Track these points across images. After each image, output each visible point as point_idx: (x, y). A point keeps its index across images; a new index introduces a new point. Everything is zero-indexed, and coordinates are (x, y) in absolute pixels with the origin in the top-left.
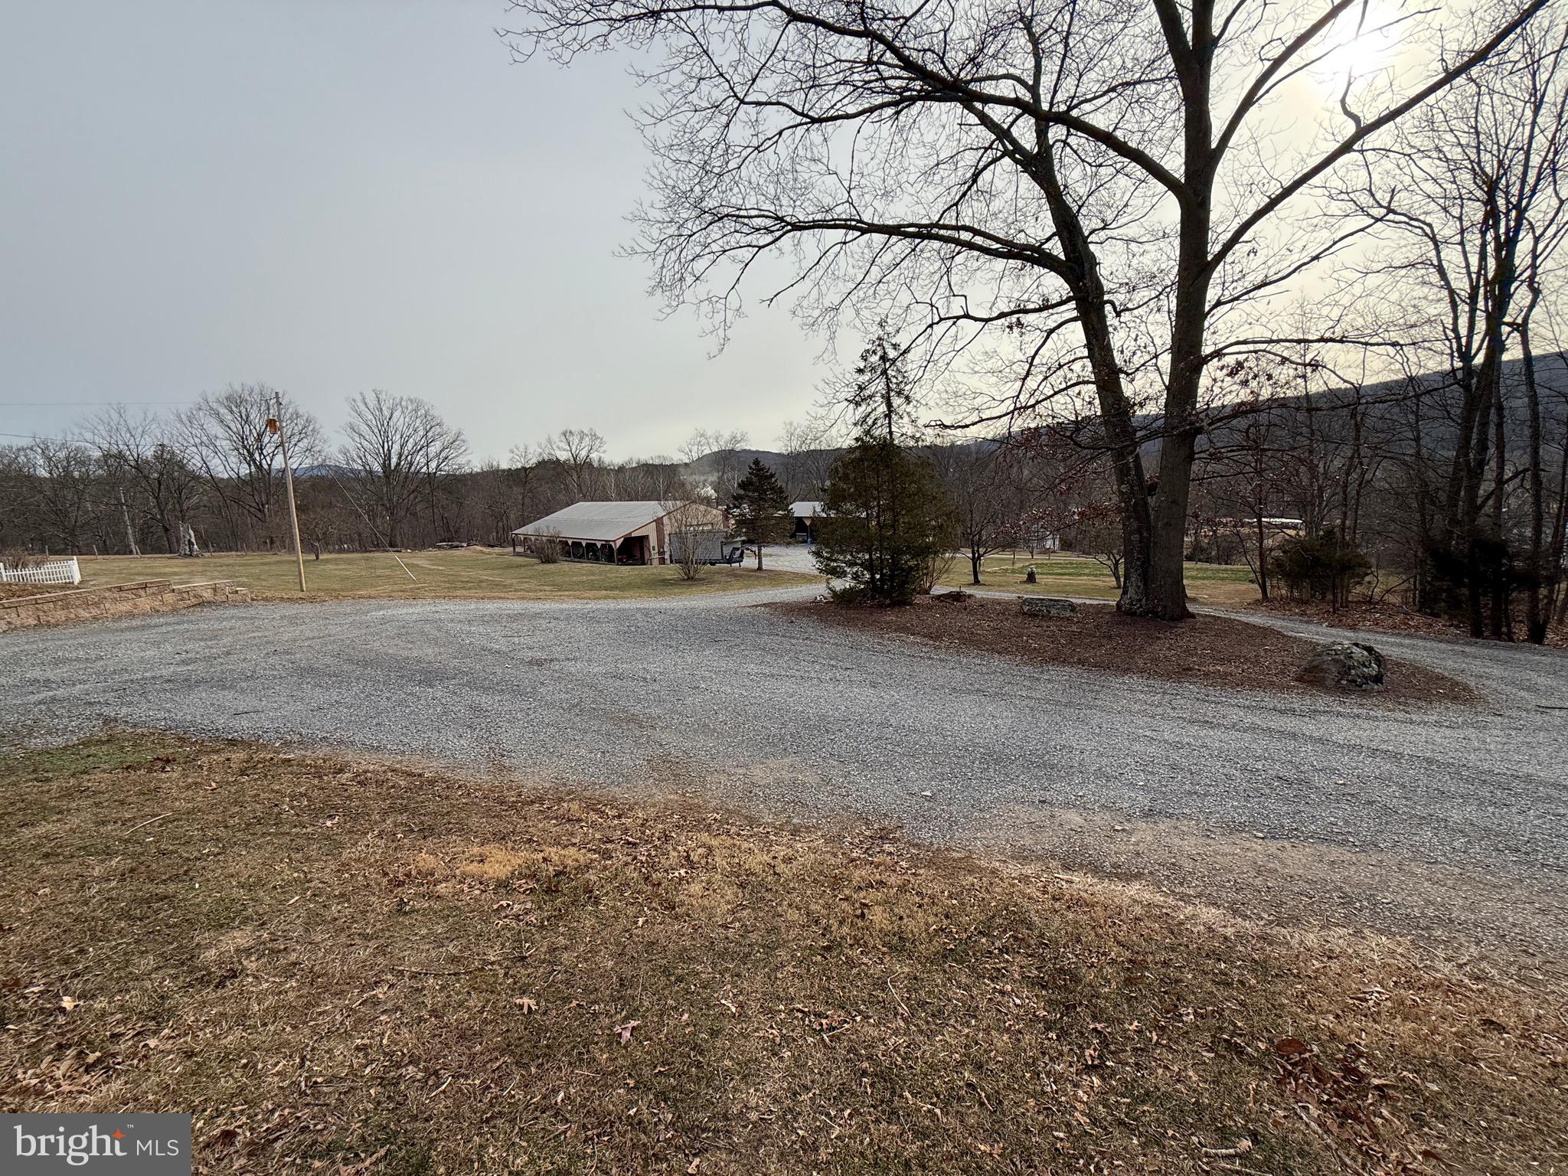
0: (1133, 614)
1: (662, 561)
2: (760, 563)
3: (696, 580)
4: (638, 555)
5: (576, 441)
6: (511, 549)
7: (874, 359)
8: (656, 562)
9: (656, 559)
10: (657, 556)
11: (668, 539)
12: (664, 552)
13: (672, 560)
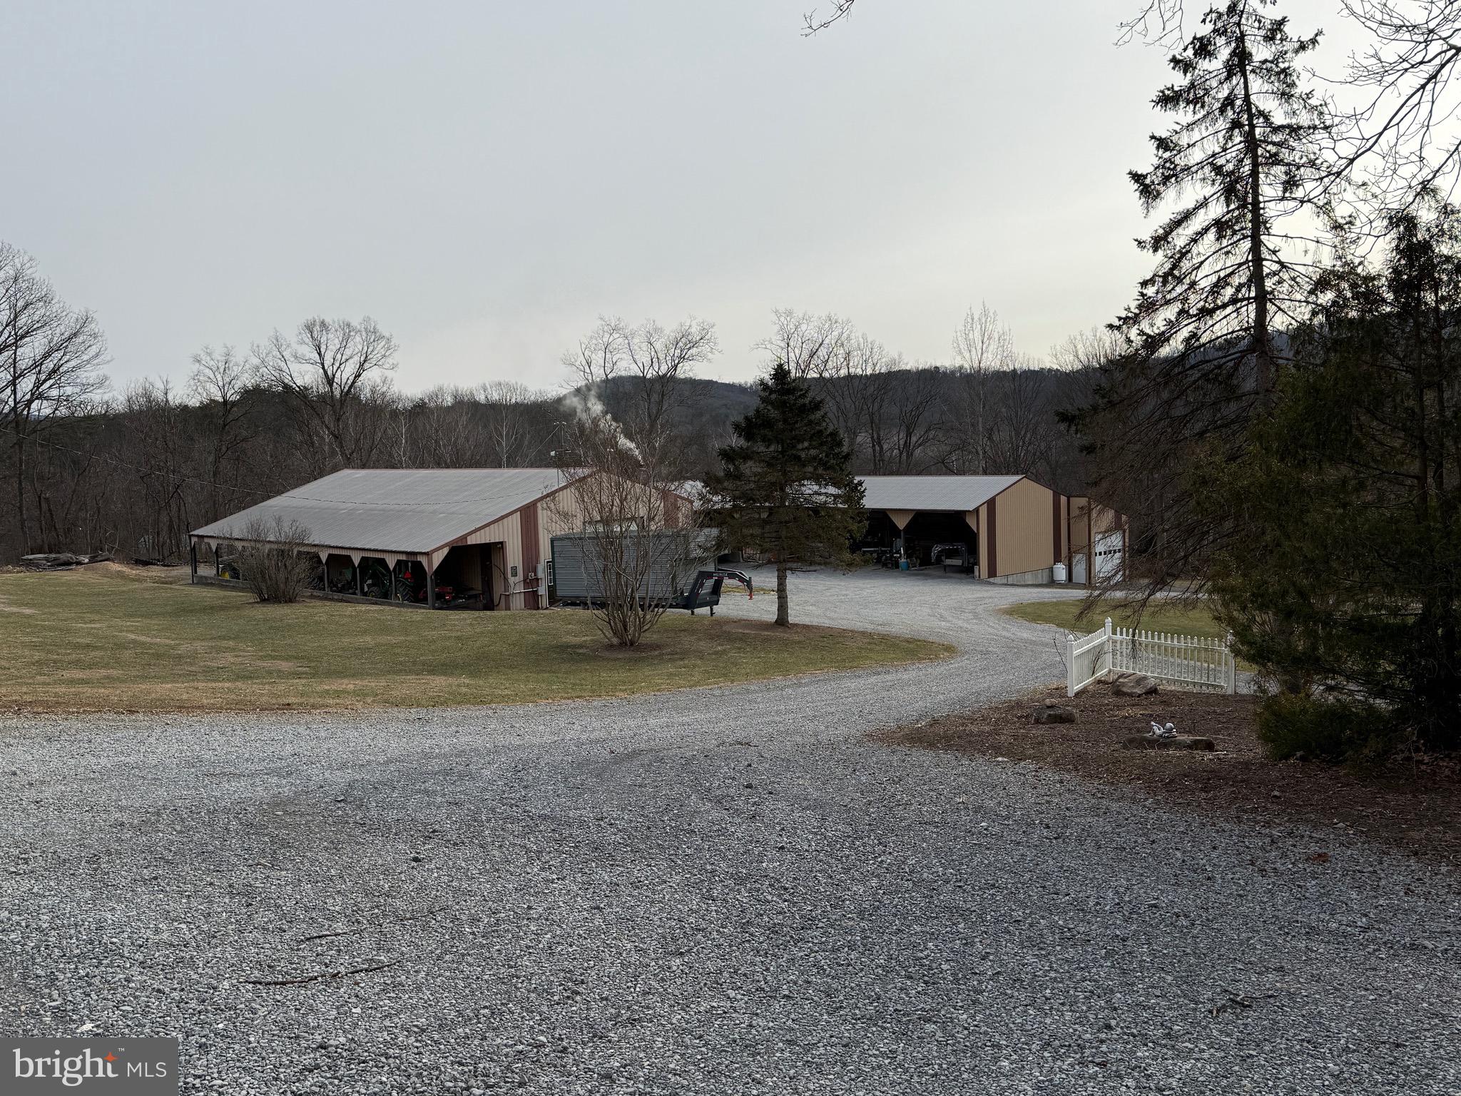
1: (532, 601)
2: (783, 607)
4: (478, 585)
5: (334, 344)
6: (187, 570)
8: (518, 602)
9: (518, 595)
10: (520, 589)
11: (545, 553)
12: (537, 579)
13: (554, 599)
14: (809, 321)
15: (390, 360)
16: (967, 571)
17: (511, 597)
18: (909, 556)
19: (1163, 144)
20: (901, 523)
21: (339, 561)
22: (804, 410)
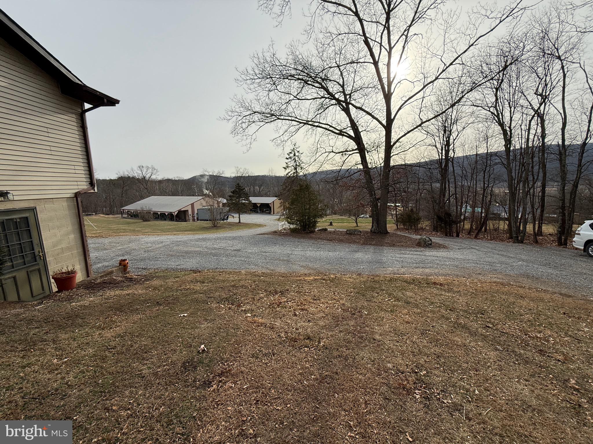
0: (375, 233)
1: (194, 220)
2: (240, 220)
3: (217, 227)
4: (183, 218)
5: (145, 170)
6: (121, 216)
7: (292, 155)
8: (191, 220)
10: (191, 218)
11: (196, 212)
12: (195, 216)
13: (198, 219)
14: (241, 169)
15: (157, 174)
16: (270, 213)
18: (260, 211)
19: (287, 163)
20: (259, 205)
21: (155, 213)
22: (242, 190)
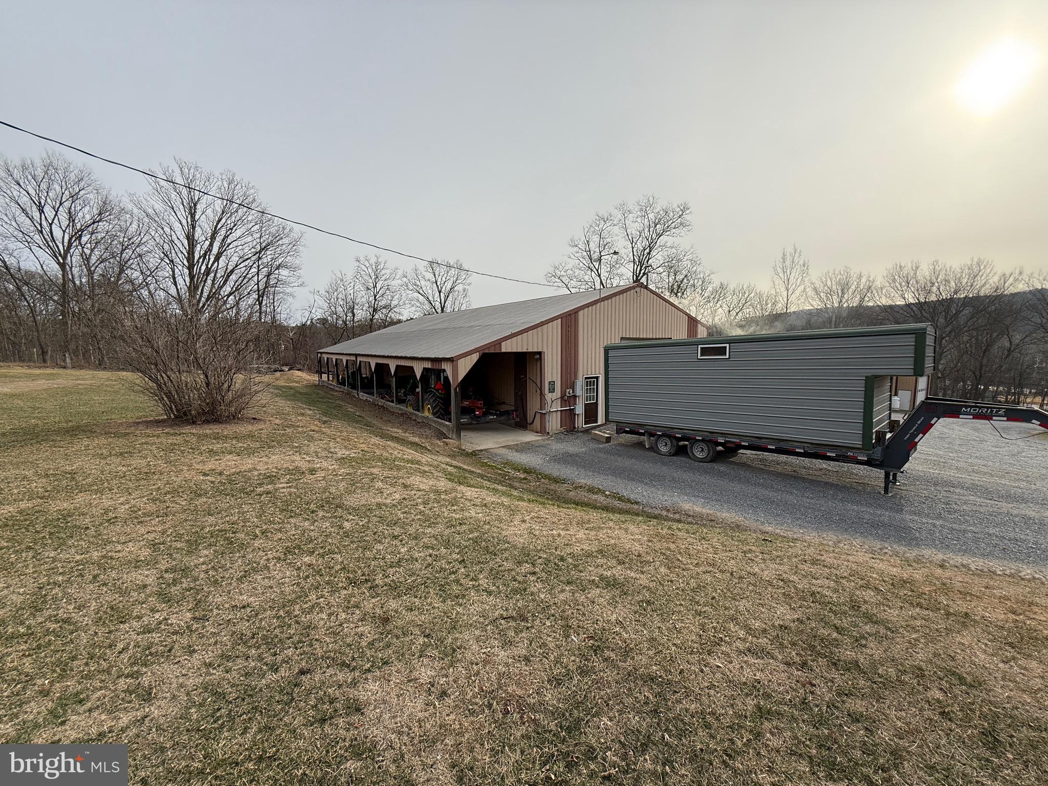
1: (569, 421)
9: (554, 413)
10: (557, 407)
12: (575, 397)
17: (547, 416)
